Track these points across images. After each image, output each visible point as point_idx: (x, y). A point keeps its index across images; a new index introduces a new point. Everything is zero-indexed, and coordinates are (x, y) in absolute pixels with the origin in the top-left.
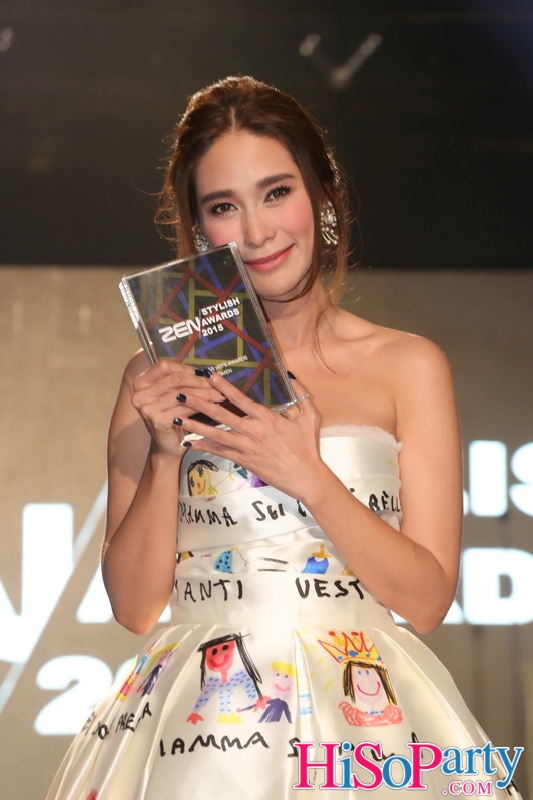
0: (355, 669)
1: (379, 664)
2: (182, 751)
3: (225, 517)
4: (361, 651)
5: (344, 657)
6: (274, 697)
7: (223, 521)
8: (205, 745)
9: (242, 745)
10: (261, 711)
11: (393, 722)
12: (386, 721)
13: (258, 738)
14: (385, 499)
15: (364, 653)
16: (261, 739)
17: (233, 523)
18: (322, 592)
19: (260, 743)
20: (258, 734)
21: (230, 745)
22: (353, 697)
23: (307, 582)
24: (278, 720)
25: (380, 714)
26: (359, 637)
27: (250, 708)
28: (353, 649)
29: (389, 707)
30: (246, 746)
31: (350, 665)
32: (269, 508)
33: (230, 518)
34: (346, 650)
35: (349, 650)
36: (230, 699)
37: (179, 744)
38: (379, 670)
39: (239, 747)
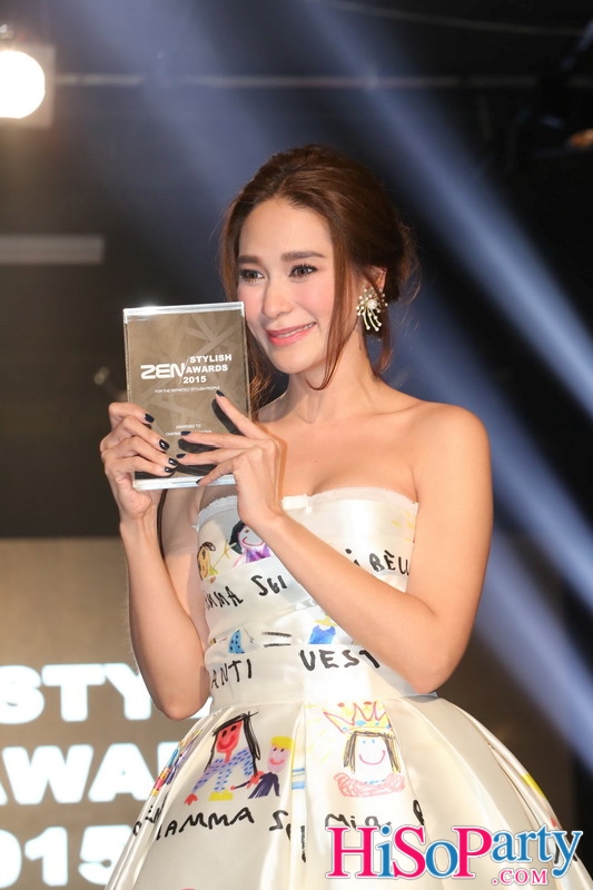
0: (360, 739)
1: (387, 731)
2: (173, 833)
3: (230, 596)
4: (370, 720)
5: (349, 727)
6: (266, 772)
7: (230, 600)
8: (193, 824)
9: (229, 821)
10: (253, 787)
11: (394, 789)
12: (386, 789)
13: (246, 814)
14: (389, 558)
15: (374, 721)
16: (248, 814)
17: (240, 602)
18: (329, 662)
19: (247, 818)
20: (246, 809)
21: (218, 822)
22: (353, 768)
23: (312, 654)
24: (266, 794)
25: (380, 783)
26: (371, 707)
27: (245, 784)
28: (362, 719)
29: (392, 774)
30: (232, 822)
31: (355, 735)
32: (269, 580)
33: (234, 596)
34: (353, 720)
35: (356, 720)
36: (227, 779)
37: (173, 827)
38: (386, 737)
39: (226, 824)
